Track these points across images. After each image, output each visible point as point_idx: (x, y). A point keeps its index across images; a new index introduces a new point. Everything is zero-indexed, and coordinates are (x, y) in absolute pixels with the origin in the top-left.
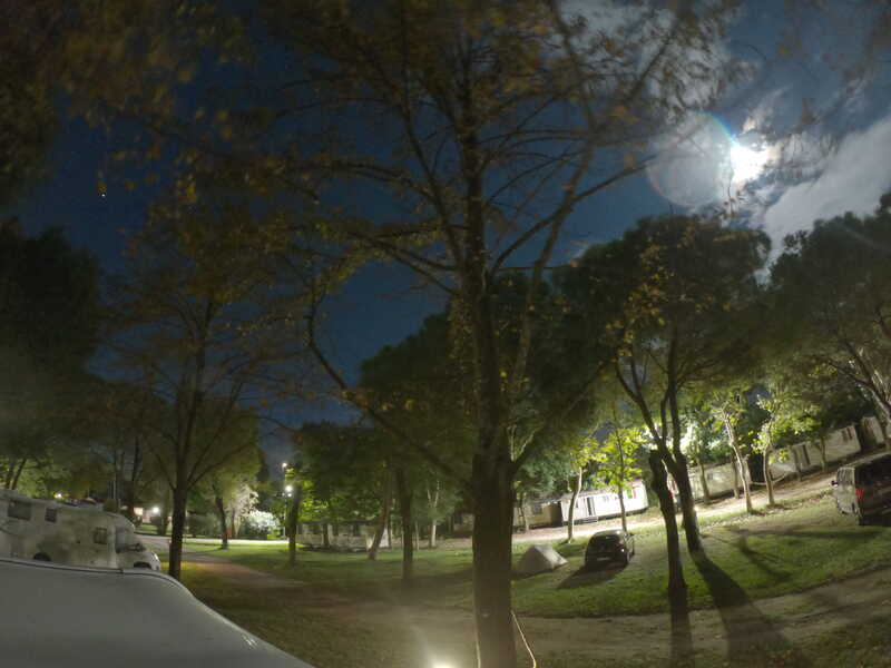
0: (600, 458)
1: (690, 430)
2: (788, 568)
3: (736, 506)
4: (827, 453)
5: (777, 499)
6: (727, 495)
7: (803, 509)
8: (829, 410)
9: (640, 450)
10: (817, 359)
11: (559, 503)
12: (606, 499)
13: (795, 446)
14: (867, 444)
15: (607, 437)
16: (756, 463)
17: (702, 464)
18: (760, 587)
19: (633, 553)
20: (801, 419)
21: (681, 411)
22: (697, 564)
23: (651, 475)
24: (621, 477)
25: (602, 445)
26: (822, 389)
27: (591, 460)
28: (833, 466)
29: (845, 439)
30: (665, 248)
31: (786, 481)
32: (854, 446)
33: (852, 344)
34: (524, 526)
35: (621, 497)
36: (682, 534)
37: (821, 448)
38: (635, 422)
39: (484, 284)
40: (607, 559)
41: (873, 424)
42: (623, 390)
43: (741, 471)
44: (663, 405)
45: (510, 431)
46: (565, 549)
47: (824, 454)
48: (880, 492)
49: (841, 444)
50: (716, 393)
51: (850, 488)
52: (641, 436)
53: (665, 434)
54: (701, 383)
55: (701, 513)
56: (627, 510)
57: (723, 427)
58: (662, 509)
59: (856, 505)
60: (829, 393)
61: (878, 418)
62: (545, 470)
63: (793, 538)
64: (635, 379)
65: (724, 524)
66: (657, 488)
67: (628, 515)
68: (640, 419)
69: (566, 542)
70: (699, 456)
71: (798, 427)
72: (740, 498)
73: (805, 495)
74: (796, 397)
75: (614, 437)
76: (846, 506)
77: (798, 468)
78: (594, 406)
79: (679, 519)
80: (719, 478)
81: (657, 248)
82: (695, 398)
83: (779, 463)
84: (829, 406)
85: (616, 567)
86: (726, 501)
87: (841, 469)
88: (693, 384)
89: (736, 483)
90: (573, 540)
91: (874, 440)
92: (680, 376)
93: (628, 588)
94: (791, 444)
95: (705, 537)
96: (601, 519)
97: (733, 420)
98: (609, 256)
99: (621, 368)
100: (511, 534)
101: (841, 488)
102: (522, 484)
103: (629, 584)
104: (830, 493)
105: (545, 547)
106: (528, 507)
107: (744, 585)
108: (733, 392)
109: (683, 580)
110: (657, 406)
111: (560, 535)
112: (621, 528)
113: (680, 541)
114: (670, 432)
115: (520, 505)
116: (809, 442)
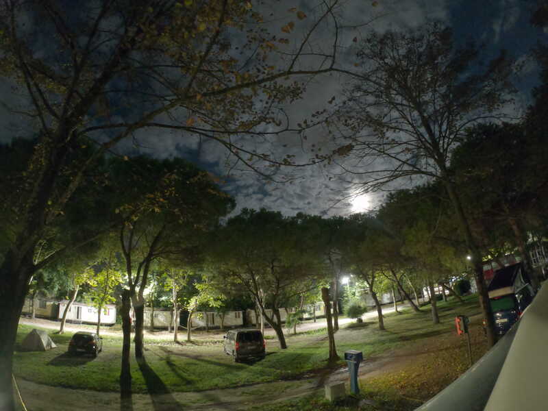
0: (92, 283)
1: (152, 285)
2: (193, 377)
3: (167, 337)
4: (225, 320)
5: (192, 338)
6: (164, 329)
7: (206, 347)
8: (232, 301)
9: (119, 287)
10: (233, 273)
11: (59, 304)
12: (89, 311)
13: (208, 313)
14: (246, 322)
15: (101, 272)
16: (184, 316)
17: (153, 306)
18: (175, 385)
19: (100, 351)
20: (216, 300)
21: (149, 272)
22: (139, 365)
23: (122, 305)
24: (103, 299)
25: (96, 275)
26: (231, 289)
27: (86, 283)
28: (226, 329)
29: (236, 317)
30: (180, 179)
31: (200, 330)
32: (240, 321)
33: (254, 272)
34: (32, 314)
35: (99, 312)
36: (133, 346)
37: (222, 318)
38: (120, 268)
39: (69, 138)
40: (84, 350)
41: (253, 314)
42: (121, 247)
43: (175, 317)
44: (141, 265)
45: (41, 244)
46: (57, 337)
47: (223, 321)
48: (249, 348)
49: (234, 318)
50: (173, 270)
51: (233, 342)
52: (121, 278)
53: (136, 282)
54: (166, 261)
55: (147, 336)
56: (102, 322)
57: (171, 290)
58: (123, 327)
59: (235, 351)
60: (234, 292)
61: (256, 312)
62: (55, 279)
63: (198, 362)
64: (130, 242)
65: (159, 345)
66: (122, 313)
67: (101, 325)
68: (125, 268)
69: (58, 333)
70: (152, 301)
71: (212, 304)
72: (171, 332)
73: (208, 339)
74: (216, 288)
75: (104, 273)
76: (229, 350)
77: (207, 325)
78: (99, 248)
79: (133, 336)
80: (162, 318)
81: (176, 177)
82: (161, 268)
83: (198, 320)
84: (232, 298)
85: (89, 357)
86: (163, 332)
87: (230, 331)
88: (162, 260)
89: (171, 324)
90: (63, 333)
91: (251, 322)
92: (156, 253)
93: (94, 372)
94: (206, 311)
95: (147, 350)
96: (84, 323)
97: (178, 288)
98: (149, 166)
99: (125, 233)
100: (19, 317)
101: (228, 340)
102: (37, 284)
103: (95, 370)
104: (222, 342)
105: (42, 332)
106: (37, 302)
107: (166, 383)
108: (183, 272)
109: (129, 373)
110: (137, 265)
111: (54, 327)
112: (96, 332)
113: (131, 350)
114: (140, 282)
115: (32, 298)
116: (216, 313)
